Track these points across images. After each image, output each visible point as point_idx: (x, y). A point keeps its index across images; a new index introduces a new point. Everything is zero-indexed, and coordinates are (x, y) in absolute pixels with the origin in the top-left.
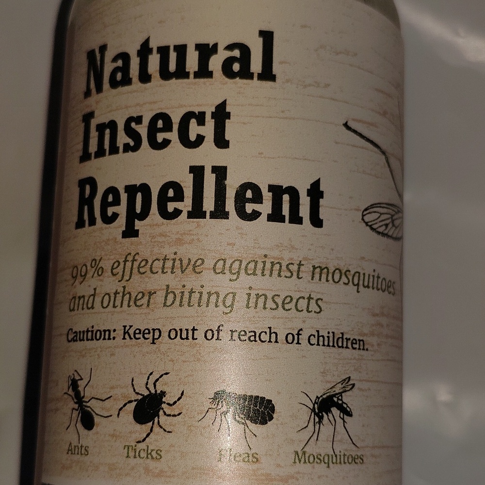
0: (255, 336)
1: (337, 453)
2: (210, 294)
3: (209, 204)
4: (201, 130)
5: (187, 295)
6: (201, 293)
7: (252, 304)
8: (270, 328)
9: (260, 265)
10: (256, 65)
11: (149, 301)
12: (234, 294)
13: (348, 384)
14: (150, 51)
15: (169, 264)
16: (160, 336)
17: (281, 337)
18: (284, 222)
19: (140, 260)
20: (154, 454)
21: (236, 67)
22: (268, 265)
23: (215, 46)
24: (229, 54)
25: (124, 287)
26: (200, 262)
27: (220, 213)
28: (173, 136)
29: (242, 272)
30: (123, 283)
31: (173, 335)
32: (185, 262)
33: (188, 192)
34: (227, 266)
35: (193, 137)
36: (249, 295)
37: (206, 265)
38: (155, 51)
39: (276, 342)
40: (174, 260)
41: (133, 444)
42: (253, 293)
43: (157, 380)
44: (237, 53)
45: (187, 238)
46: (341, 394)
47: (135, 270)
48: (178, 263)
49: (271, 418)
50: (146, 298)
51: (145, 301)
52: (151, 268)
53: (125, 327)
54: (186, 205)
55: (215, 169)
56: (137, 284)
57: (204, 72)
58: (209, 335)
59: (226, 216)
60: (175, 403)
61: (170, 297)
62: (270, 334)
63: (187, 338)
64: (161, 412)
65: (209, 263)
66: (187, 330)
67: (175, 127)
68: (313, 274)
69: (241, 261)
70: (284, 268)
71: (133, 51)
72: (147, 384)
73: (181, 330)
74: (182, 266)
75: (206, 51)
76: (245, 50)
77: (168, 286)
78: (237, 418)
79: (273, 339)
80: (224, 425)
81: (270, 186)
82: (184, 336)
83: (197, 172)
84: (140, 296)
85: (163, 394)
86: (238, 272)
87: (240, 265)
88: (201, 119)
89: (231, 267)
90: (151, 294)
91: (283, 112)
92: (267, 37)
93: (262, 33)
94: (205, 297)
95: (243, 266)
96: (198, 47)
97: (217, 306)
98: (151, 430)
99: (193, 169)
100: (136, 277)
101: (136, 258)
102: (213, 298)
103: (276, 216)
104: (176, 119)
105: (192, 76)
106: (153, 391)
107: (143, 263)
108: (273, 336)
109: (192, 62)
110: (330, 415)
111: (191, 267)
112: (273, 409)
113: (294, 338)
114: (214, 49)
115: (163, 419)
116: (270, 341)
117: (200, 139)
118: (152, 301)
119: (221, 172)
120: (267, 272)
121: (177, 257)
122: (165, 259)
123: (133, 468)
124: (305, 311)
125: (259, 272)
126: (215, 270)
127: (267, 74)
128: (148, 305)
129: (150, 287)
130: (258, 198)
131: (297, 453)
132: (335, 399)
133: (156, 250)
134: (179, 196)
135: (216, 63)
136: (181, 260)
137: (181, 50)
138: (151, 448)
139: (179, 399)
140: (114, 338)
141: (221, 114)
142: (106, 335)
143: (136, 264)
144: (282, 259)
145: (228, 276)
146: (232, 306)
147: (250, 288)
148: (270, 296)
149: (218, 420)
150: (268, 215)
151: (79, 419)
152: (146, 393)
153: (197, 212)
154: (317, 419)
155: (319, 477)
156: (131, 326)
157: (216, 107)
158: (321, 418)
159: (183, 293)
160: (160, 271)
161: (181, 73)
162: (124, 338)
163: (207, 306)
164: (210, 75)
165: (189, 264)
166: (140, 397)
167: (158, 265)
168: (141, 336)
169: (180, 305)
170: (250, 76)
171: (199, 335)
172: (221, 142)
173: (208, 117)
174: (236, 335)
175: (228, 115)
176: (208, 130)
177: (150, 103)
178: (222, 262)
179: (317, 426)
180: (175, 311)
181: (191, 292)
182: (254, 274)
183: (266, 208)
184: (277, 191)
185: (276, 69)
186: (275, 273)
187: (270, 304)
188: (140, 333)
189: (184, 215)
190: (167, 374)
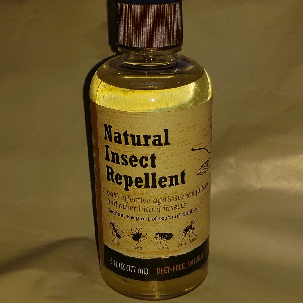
0: (166, 218)
1: (190, 240)
2: (153, 208)
3: (151, 184)
4: (147, 162)
5: (146, 209)
6: (150, 208)
7: (165, 210)
8: (171, 215)
9: (167, 199)
10: (163, 141)
11: (134, 209)
12: (160, 208)
13: (193, 222)
14: (128, 135)
15: (140, 200)
16: (139, 219)
17: (174, 217)
18: (174, 186)
19: (130, 198)
20: (140, 248)
21: (157, 142)
22: (170, 199)
23: (150, 136)
24: (154, 138)
25: (126, 204)
26: (149, 200)
27: (154, 186)
28: (138, 163)
29: (162, 202)
30: (126, 203)
31: (142, 219)
32: (145, 200)
33: (144, 180)
34: (157, 201)
35: (144, 164)
36: (164, 208)
37: (151, 201)
38: (129, 135)
39: (173, 218)
40: (141, 199)
41: (133, 245)
42: (165, 207)
43: (139, 230)
44: (157, 138)
45: (145, 193)
46: (191, 225)
47: (129, 200)
48: (142, 200)
49: (172, 237)
50: (133, 208)
51: (133, 209)
52: (134, 201)
53: (128, 215)
54: (144, 184)
55: (152, 174)
56: (130, 204)
57: (146, 144)
58: (153, 219)
59: (156, 187)
60: (144, 236)
61: (141, 209)
62: (171, 216)
63: (147, 220)
64: (141, 238)
65: (152, 200)
66: (147, 218)
67: (139, 161)
68: (183, 197)
69: (161, 199)
70: (174, 198)
71: (122, 133)
72: (136, 231)
73: (145, 218)
74: (144, 201)
75: (147, 138)
76: (159, 137)
77: (140, 206)
78: (162, 239)
79: (172, 218)
80: (159, 241)
81: (169, 177)
82: (146, 219)
83: (147, 175)
84: (131, 207)
85: (141, 234)
86: (161, 202)
87: (161, 200)
88: (147, 159)
89: (158, 201)
90: (135, 208)
91: (172, 154)
92: (166, 131)
93: (165, 131)
94: (151, 209)
95: (162, 200)
96: (144, 136)
97: (155, 211)
98: (138, 242)
99: (145, 174)
100: (129, 202)
101: (129, 197)
102: (154, 210)
103: (171, 185)
104: (139, 159)
105: (143, 145)
106: (138, 233)
107: (132, 199)
108: (172, 217)
109: (142, 141)
110: (188, 232)
111: (146, 201)
112: (172, 235)
113: (178, 216)
114: (149, 137)
115: (141, 240)
116: (171, 219)
117: (147, 165)
118: (135, 209)
119: (154, 175)
120: (169, 201)
121: (142, 198)
122: (138, 199)
123: (134, 251)
124: (181, 208)
125: (167, 201)
126: (154, 202)
127: (167, 143)
128: (134, 210)
129: (134, 206)
130: (166, 180)
131: (179, 244)
132: (190, 227)
133: (135, 196)
134: (141, 181)
135: (150, 141)
136: (143, 199)
137: (138, 137)
138: (138, 247)
139: (146, 235)
140: (124, 217)
141: (153, 157)
142: (122, 215)
143: (129, 199)
144: (174, 196)
145: (158, 203)
146: (159, 211)
147: (165, 206)
148: (170, 207)
149: (157, 240)
150: (169, 185)
151: (115, 234)
152: (136, 233)
153: (147, 186)
154: (185, 234)
155: (186, 248)
156: (129, 215)
157: (151, 155)
158: (186, 234)
159: (145, 208)
160: (137, 202)
161: (139, 144)
162: (128, 218)
163: (152, 212)
164: (149, 145)
165: (146, 200)
166: (134, 234)
167: (136, 200)
168: (133, 218)
169: (144, 211)
170: (162, 145)
171: (150, 219)
172: (153, 166)
173: (149, 158)
174: (161, 218)
175: (155, 158)
176: (149, 162)
177: (129, 152)
178: (156, 200)
179: (185, 236)
180: (143, 213)
181: (147, 208)
182: (165, 202)
183: (168, 183)
184: (171, 178)
185: (170, 141)
186: (172, 200)
187: (171, 209)
188: (132, 217)
189: (143, 187)
190: (141, 229)
